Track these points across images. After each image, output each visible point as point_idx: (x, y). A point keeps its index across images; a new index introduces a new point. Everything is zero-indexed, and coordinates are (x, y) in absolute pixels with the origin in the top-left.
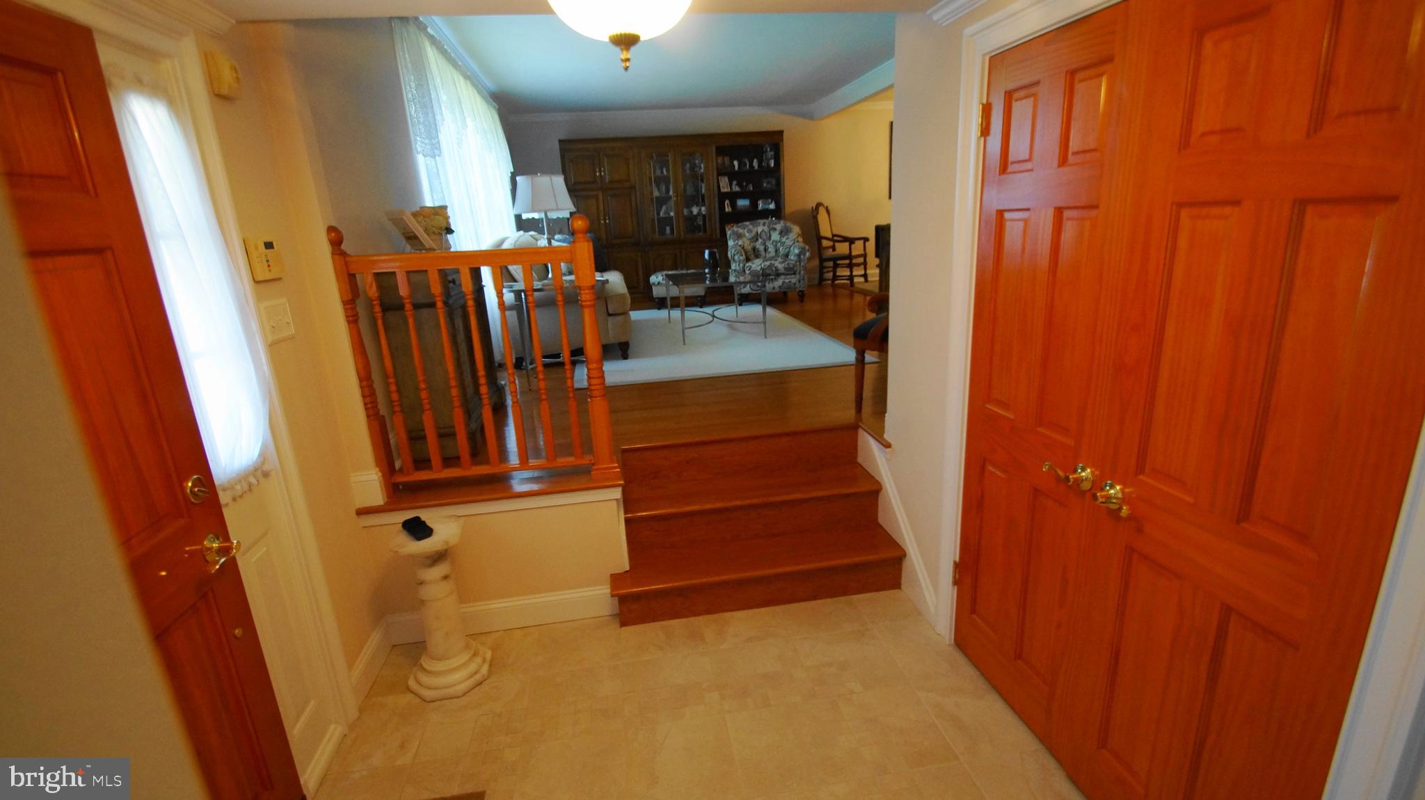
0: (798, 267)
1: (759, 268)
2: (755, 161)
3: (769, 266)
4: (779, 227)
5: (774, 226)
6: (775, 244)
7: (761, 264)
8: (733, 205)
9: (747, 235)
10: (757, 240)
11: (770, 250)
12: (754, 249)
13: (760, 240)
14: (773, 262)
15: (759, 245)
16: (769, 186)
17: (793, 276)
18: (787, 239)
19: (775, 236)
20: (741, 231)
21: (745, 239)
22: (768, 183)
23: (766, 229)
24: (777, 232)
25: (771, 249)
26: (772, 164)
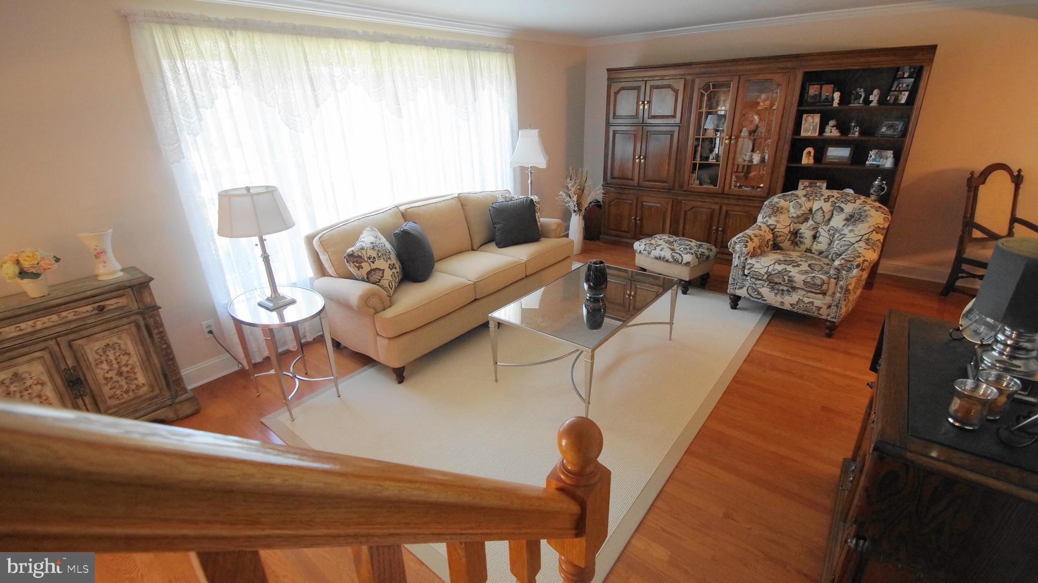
0: (832, 286)
1: (763, 271)
2: (876, 92)
3: (779, 272)
4: (849, 208)
5: (842, 205)
6: (832, 232)
7: (768, 267)
8: (819, 156)
9: (792, 210)
10: (806, 220)
11: (821, 239)
12: (795, 233)
13: (811, 222)
14: (789, 268)
15: (806, 230)
16: (889, 132)
17: (820, 296)
18: (851, 231)
19: (838, 221)
20: (782, 203)
21: (782, 218)
22: (890, 127)
23: (827, 207)
24: (843, 216)
25: (824, 239)
26: (904, 98)
